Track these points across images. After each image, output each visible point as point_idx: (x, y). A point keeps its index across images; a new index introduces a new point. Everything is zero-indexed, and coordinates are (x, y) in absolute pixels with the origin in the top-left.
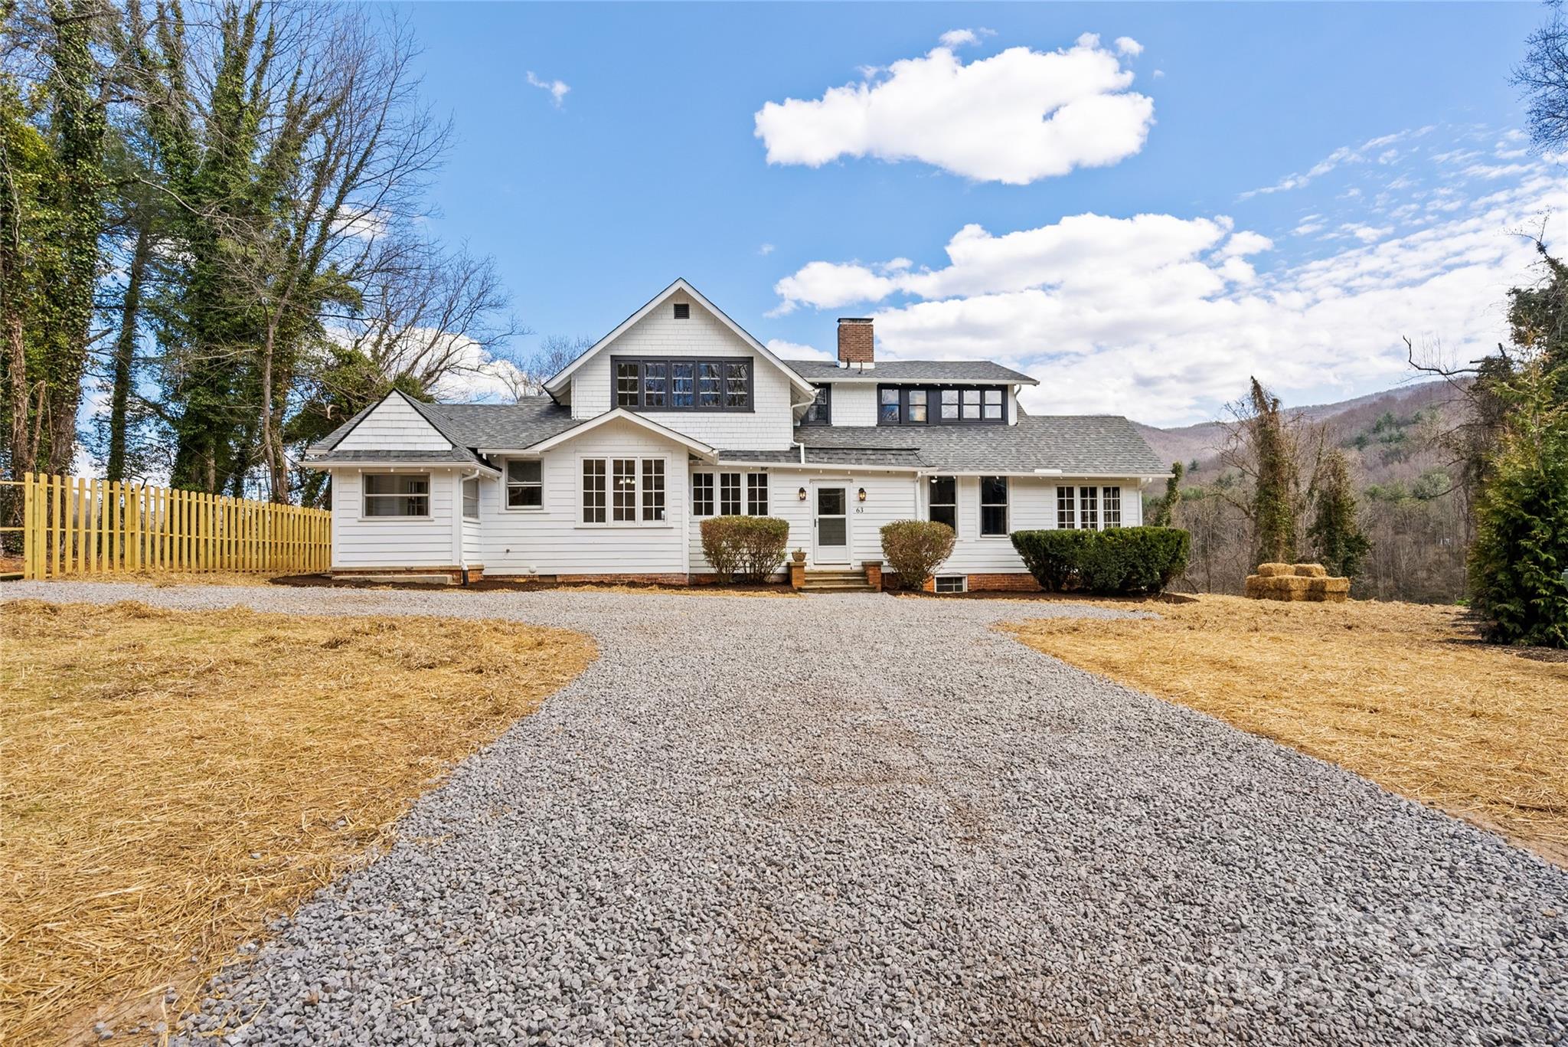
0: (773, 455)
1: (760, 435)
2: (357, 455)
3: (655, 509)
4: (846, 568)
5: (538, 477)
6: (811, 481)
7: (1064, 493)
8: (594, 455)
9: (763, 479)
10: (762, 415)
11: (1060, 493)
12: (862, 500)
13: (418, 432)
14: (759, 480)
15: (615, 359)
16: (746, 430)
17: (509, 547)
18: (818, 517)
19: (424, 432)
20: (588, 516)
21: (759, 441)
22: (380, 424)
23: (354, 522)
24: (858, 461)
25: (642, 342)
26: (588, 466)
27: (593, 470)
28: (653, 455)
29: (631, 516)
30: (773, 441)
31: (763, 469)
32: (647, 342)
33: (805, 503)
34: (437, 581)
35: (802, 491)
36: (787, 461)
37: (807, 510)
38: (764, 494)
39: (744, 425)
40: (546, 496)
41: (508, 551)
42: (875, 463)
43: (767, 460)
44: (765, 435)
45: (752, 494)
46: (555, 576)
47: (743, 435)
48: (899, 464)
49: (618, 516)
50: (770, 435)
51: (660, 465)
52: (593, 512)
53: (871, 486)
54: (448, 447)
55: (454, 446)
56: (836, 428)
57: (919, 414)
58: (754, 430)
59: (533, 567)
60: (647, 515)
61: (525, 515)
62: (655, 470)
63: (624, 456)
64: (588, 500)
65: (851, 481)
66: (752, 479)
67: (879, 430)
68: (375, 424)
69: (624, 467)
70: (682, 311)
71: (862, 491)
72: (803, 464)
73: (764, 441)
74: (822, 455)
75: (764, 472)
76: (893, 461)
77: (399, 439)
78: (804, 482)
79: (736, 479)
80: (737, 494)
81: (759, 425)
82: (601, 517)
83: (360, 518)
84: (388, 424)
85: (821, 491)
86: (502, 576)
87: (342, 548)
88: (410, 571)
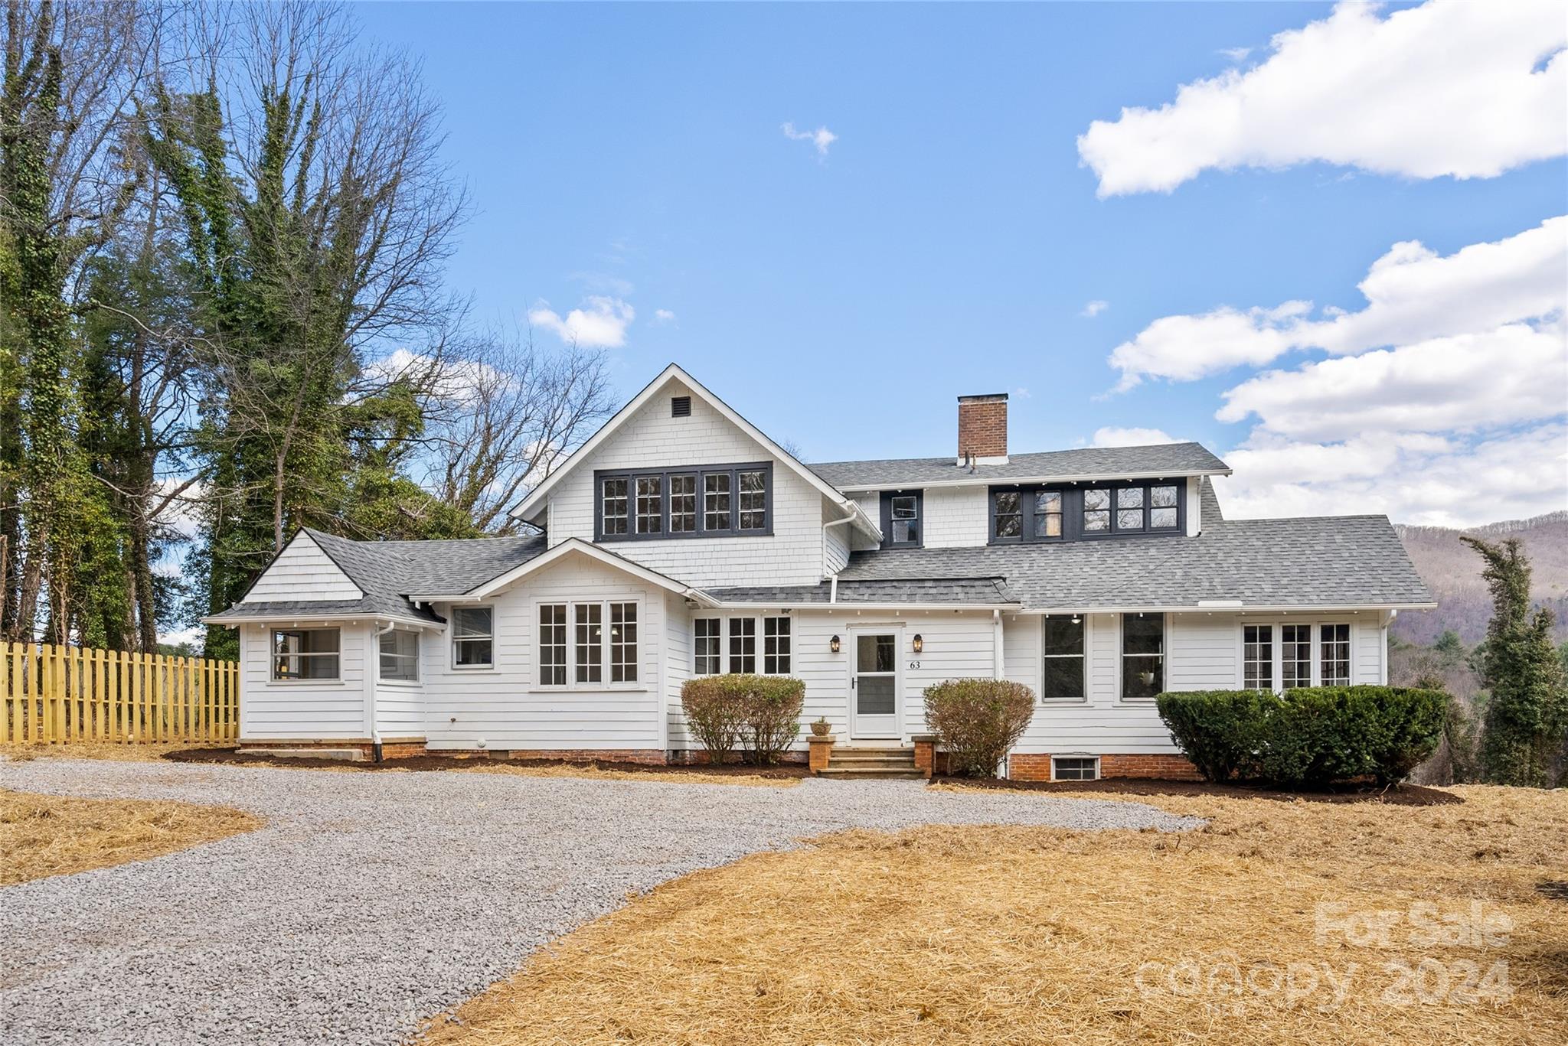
0: (795, 593)
1: (781, 566)
2: (263, 607)
3: (626, 670)
4: (896, 745)
5: (487, 627)
6: (848, 626)
7: (1256, 634)
8: (552, 600)
9: (785, 624)
10: (782, 539)
11: (1250, 635)
12: (918, 651)
13: (327, 579)
14: (779, 626)
15: (599, 475)
16: (762, 560)
17: (453, 716)
18: (856, 674)
19: (333, 578)
20: (545, 679)
21: (779, 574)
22: (288, 571)
23: (262, 687)
24: (911, 597)
25: (632, 451)
26: (545, 612)
27: (552, 616)
28: (623, 598)
29: (596, 676)
30: (799, 573)
31: (784, 611)
32: (639, 451)
33: (840, 657)
34: (341, 757)
35: (836, 639)
36: (813, 600)
37: (842, 666)
38: (785, 645)
39: (759, 553)
40: (497, 651)
41: (453, 720)
42: (934, 599)
43: (786, 600)
44: (788, 566)
45: (770, 645)
46: (506, 752)
47: (759, 567)
48: (968, 600)
49: (581, 676)
50: (794, 566)
51: (631, 611)
52: (552, 674)
53: (931, 632)
54: (359, 595)
55: (365, 594)
56: (929, 550)
57: (1053, 527)
58: (772, 560)
59: (482, 741)
60: (616, 676)
61: (474, 675)
62: (626, 616)
63: (588, 600)
64: (545, 655)
65: (904, 624)
66: (770, 624)
67: (990, 549)
68: (282, 571)
69: (589, 613)
70: (682, 407)
71: (918, 638)
72: (833, 603)
73: (787, 573)
74: (862, 590)
75: (785, 616)
76: (961, 596)
77: (307, 588)
78: (838, 627)
79: (750, 625)
80: (750, 645)
81: (780, 552)
82: (561, 678)
83: (269, 682)
84: (296, 570)
85: (860, 639)
86: (447, 751)
87: (250, 717)
88: (318, 744)
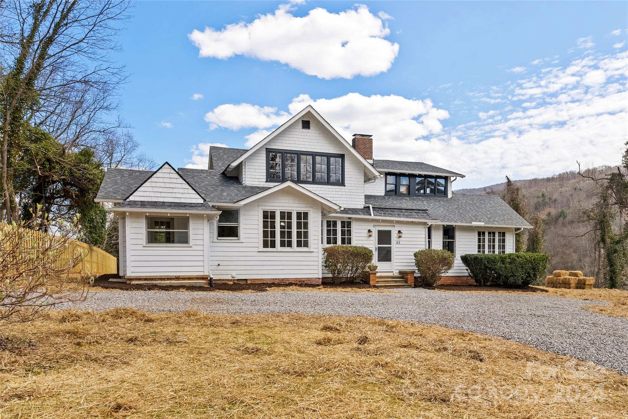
0: (355, 211)
1: (348, 199)
2: (143, 204)
3: (303, 242)
4: (391, 274)
5: (236, 220)
6: (374, 226)
7: (481, 234)
8: (269, 207)
9: (349, 224)
10: (349, 188)
11: (479, 234)
12: (400, 237)
13: (182, 191)
14: (347, 225)
15: (267, 150)
16: (340, 196)
17: (219, 262)
18: (377, 246)
19: (186, 191)
20: (265, 245)
21: (347, 202)
22: (158, 185)
23: (140, 247)
24: (399, 215)
25: (284, 141)
26: (266, 215)
27: (268, 216)
28: (302, 210)
29: (290, 244)
30: (355, 203)
31: (349, 218)
32: (287, 142)
33: (371, 238)
35: (369, 231)
36: (364, 215)
37: (371, 242)
38: (349, 232)
39: (339, 193)
40: (242, 231)
41: (219, 265)
42: (407, 217)
43: (353, 214)
44: (350, 199)
45: (343, 233)
46: (246, 280)
47: (339, 199)
48: (420, 218)
49: (283, 244)
50: (353, 200)
51: (306, 215)
52: (269, 243)
53: (405, 230)
54: (201, 201)
55: (205, 200)
58: (344, 196)
59: (234, 274)
60: (299, 244)
61: (228, 243)
62: (303, 216)
63: (286, 209)
64: (265, 234)
65: (394, 226)
66: (343, 223)
67: (386, 197)
68: (154, 184)
69: (286, 216)
70: (306, 125)
71: (399, 232)
72: (372, 217)
73: (350, 202)
74: (380, 212)
75: (349, 220)
76: (416, 216)
77: (170, 195)
78: (370, 226)
79: (335, 223)
80: (335, 232)
81: (348, 193)
82: (273, 245)
83: (145, 245)
84: (163, 185)
85: (379, 231)
86: (226, 280)
87: (133, 264)
88: (177, 278)
